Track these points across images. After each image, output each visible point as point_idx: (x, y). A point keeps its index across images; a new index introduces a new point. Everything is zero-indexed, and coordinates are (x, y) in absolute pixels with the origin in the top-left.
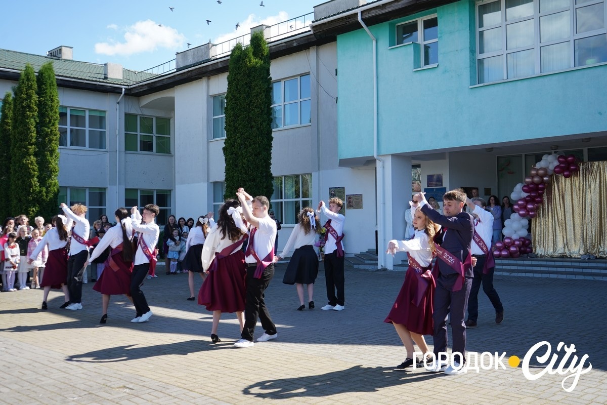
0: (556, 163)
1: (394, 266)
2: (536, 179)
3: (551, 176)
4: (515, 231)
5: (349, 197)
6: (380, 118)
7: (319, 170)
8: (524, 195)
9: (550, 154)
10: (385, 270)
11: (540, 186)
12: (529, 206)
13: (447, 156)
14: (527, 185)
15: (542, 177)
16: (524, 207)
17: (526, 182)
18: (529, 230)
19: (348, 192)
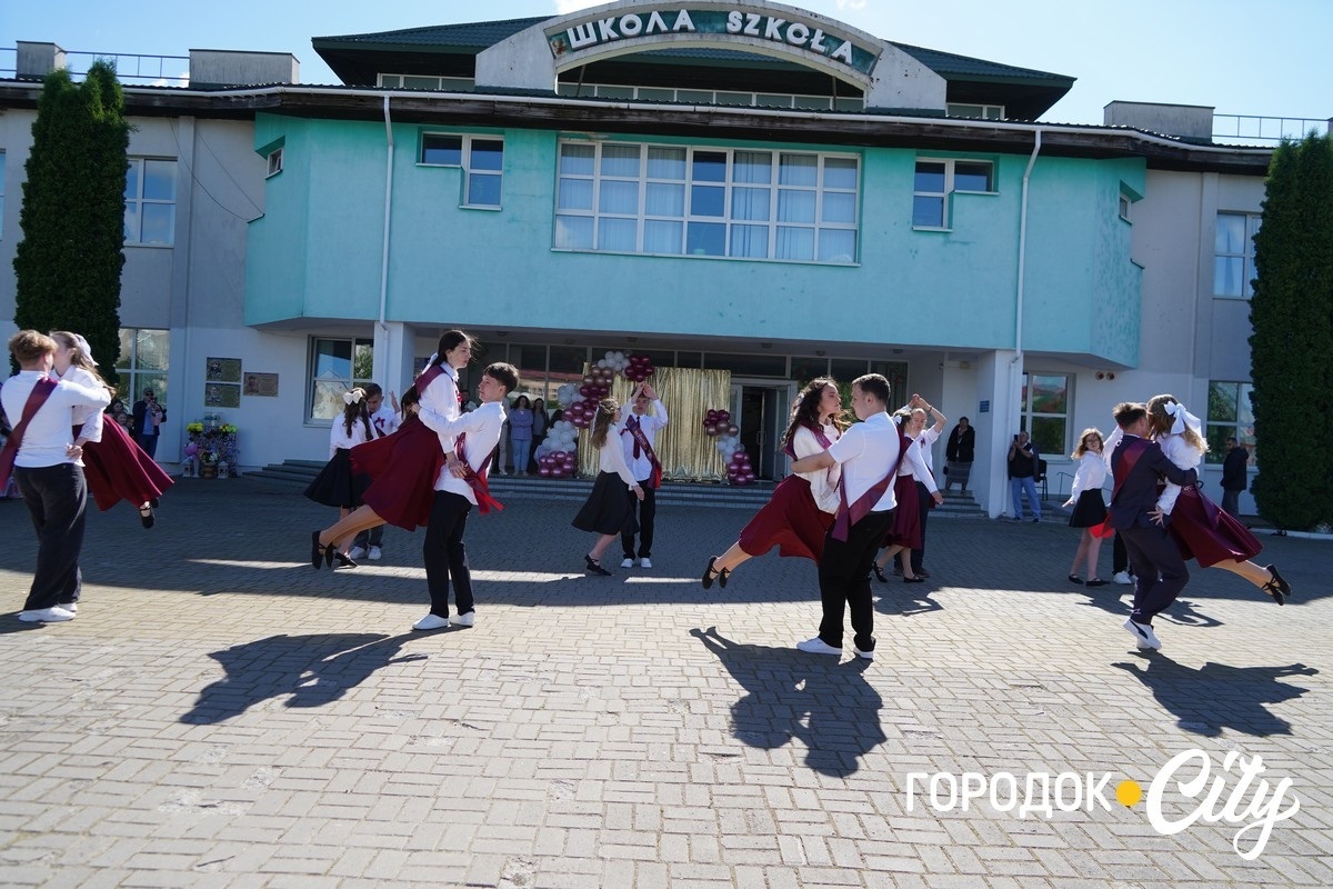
0: (627, 363)
5: (251, 377)
7: (186, 325)
8: (582, 399)
11: (603, 390)
14: (587, 386)
15: (606, 378)
16: (582, 415)
17: (587, 383)
19: (246, 368)
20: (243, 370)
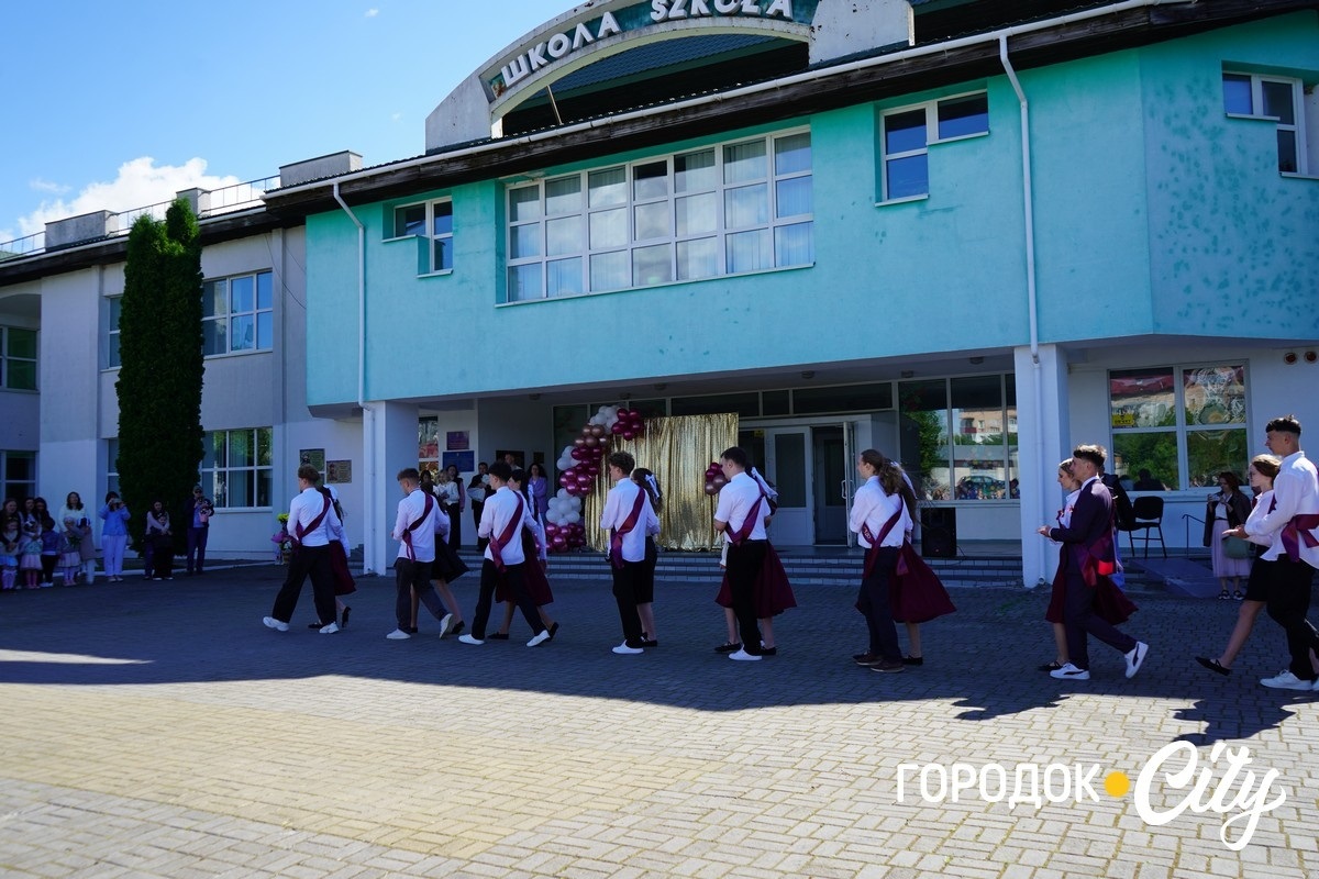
0: (615, 419)
1: (387, 568)
2: (589, 441)
3: (610, 437)
4: (563, 515)
5: (331, 465)
6: (368, 346)
7: (284, 421)
8: (575, 462)
9: (609, 405)
10: (373, 575)
11: (595, 451)
12: (580, 479)
13: (476, 406)
14: (578, 449)
15: (597, 437)
16: (572, 480)
17: (577, 445)
18: (582, 513)
19: (329, 457)
20: (327, 459)
